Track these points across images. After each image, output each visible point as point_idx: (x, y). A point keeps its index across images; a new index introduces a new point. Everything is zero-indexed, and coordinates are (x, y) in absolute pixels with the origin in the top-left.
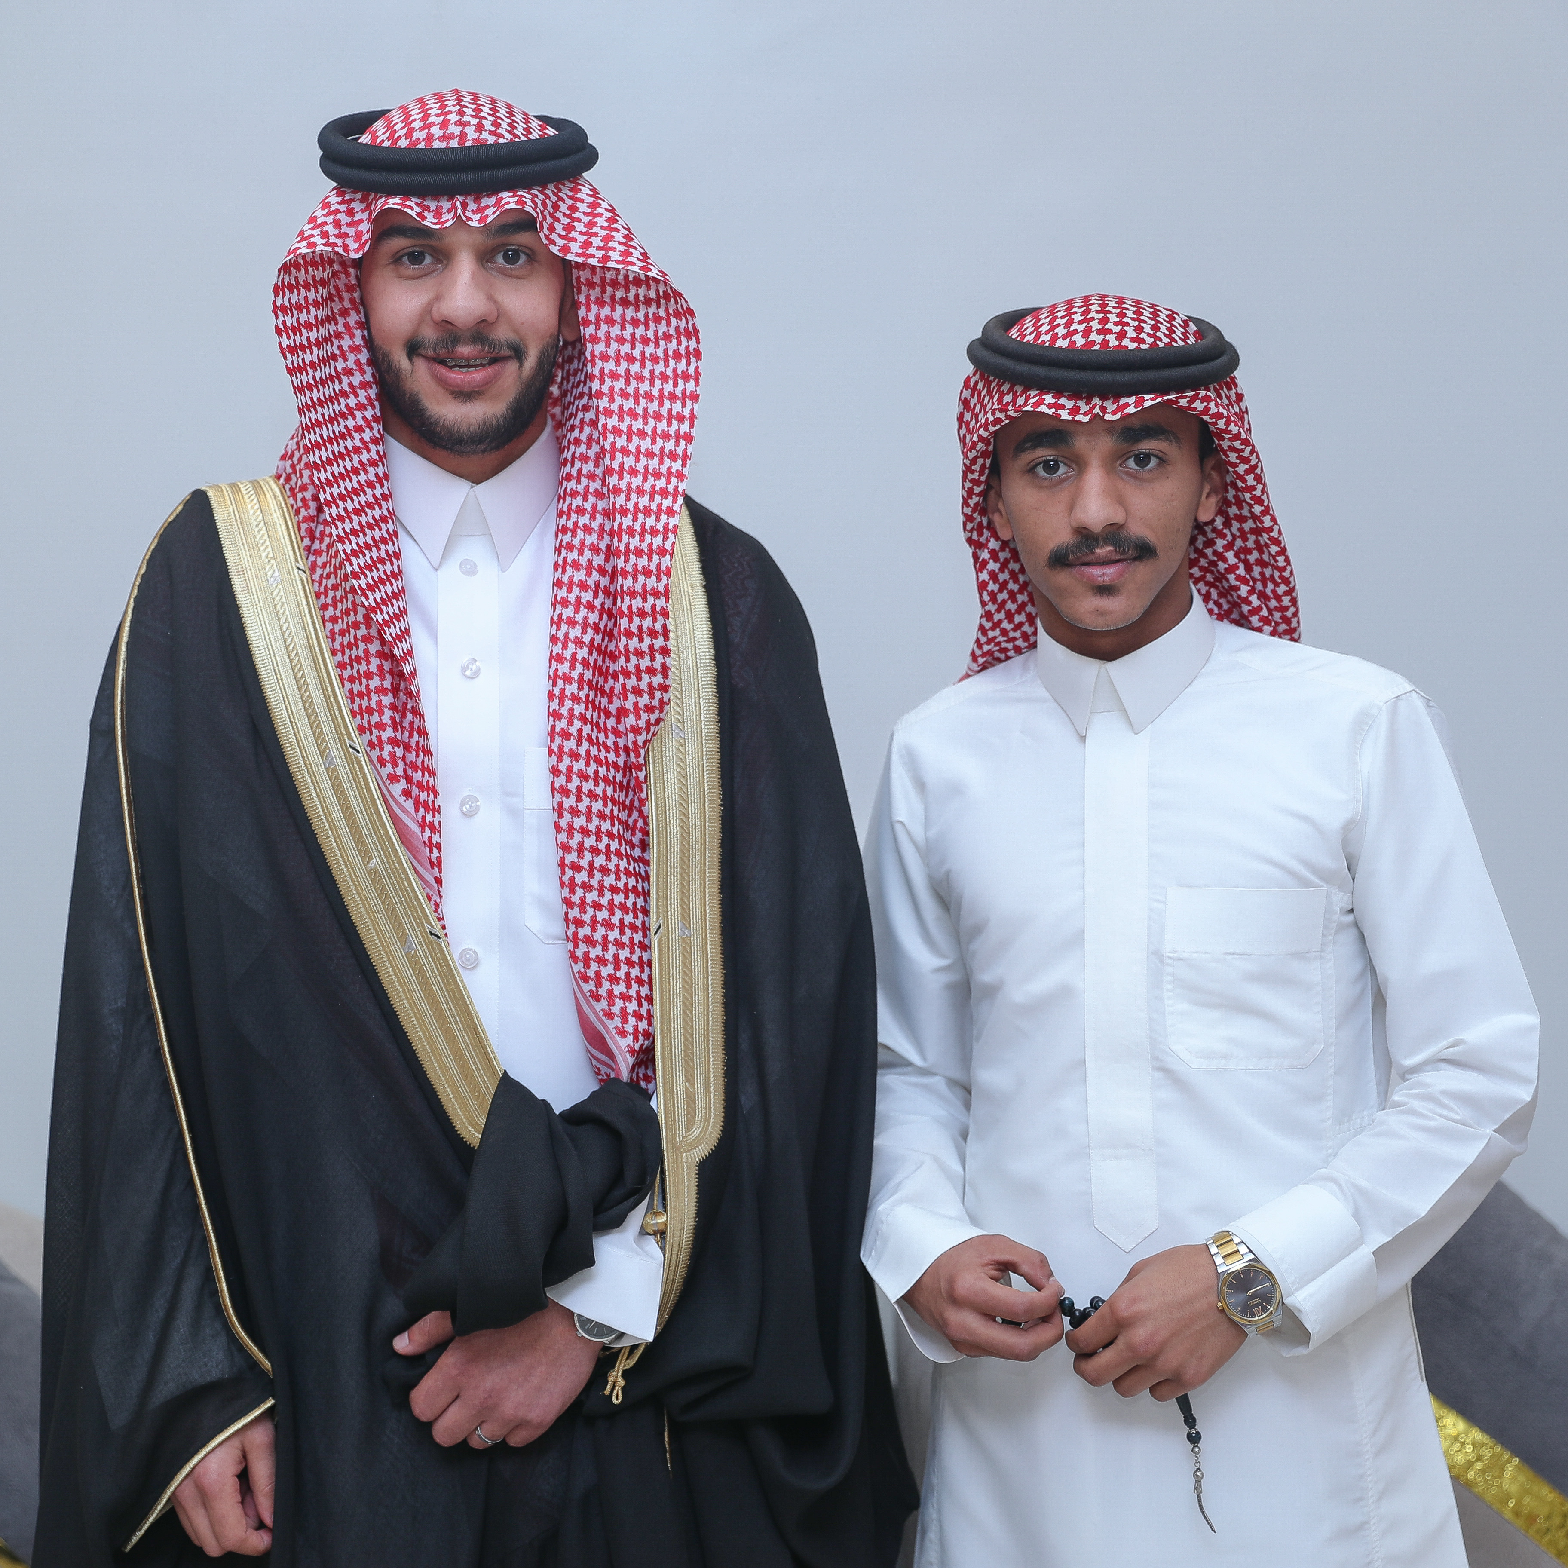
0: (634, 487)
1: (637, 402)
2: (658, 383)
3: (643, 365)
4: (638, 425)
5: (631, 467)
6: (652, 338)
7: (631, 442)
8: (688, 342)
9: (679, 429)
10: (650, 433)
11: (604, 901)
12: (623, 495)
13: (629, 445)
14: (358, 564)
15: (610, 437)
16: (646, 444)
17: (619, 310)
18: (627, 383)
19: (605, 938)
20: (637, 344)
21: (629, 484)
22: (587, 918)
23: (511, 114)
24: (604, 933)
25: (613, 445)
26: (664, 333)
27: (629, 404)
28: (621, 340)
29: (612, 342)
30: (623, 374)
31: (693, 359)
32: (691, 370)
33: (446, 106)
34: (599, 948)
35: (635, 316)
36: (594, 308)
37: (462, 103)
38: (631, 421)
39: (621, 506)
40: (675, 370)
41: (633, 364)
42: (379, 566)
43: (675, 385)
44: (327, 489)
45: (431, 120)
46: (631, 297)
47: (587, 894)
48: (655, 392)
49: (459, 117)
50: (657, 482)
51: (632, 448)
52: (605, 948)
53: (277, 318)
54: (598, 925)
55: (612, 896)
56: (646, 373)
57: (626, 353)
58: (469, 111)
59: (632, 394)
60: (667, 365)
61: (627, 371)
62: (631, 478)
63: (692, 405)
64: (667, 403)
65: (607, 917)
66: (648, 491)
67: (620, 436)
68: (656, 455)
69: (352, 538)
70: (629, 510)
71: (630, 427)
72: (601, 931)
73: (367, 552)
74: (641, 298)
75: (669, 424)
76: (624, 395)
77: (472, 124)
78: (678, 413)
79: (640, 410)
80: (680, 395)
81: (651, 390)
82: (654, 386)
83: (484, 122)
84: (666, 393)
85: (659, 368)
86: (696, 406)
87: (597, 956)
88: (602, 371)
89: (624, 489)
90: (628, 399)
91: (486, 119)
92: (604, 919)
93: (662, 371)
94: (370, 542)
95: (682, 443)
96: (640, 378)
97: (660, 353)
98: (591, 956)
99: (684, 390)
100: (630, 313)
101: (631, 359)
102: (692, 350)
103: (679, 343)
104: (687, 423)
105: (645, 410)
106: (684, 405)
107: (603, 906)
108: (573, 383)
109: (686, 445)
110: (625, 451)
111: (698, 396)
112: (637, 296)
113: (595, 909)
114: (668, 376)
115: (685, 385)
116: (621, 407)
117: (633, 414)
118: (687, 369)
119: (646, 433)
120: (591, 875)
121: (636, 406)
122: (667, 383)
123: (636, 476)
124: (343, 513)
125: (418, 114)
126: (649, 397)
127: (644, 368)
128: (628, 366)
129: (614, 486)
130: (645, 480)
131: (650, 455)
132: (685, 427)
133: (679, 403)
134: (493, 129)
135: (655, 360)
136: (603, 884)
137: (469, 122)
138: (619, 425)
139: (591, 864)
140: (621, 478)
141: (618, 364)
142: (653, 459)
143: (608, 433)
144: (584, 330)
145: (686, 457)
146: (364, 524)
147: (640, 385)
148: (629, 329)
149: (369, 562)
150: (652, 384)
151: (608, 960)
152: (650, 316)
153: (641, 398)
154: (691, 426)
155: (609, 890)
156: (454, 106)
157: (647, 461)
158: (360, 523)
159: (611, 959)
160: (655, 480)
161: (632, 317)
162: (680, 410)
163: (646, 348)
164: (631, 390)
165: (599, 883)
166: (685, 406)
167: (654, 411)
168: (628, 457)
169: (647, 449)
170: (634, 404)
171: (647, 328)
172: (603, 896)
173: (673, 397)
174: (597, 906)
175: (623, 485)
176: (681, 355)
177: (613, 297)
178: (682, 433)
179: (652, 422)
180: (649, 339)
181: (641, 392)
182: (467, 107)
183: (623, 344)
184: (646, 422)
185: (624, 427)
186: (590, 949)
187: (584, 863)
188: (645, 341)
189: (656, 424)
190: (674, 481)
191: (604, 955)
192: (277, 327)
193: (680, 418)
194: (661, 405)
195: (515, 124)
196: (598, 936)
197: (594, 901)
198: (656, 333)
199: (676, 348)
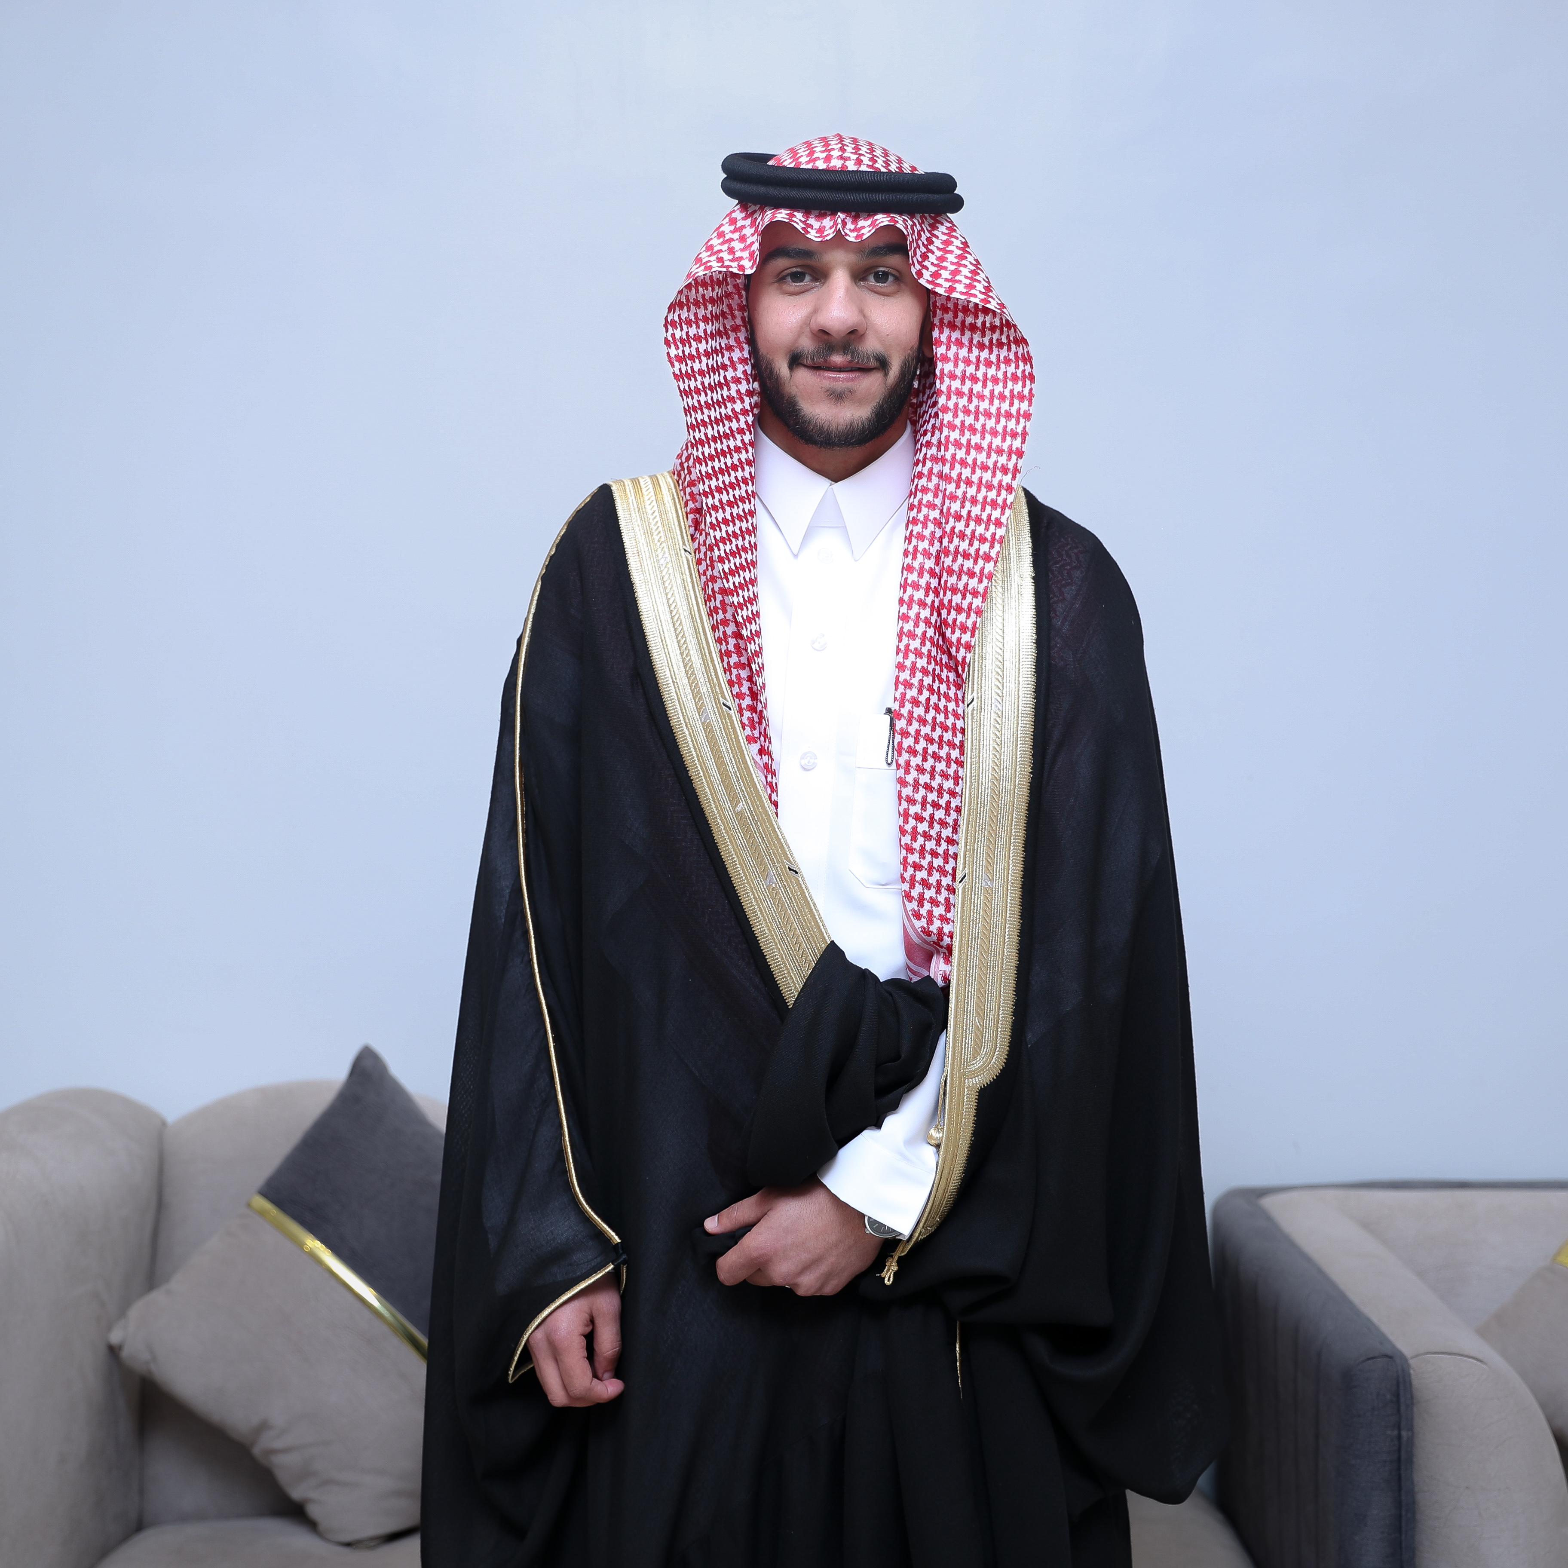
0: (968, 496)
1: (977, 419)
2: (996, 402)
3: (985, 385)
4: (976, 439)
5: (967, 477)
6: (995, 361)
7: (969, 455)
8: (1024, 366)
9: (1012, 445)
10: (986, 448)
11: (940, 851)
12: (958, 502)
13: (968, 457)
14: (725, 550)
15: (952, 449)
16: (982, 458)
17: (968, 334)
18: (970, 401)
19: (939, 883)
20: (981, 366)
21: (965, 493)
22: (925, 863)
23: (886, 154)
24: (939, 878)
25: (954, 456)
26: (1005, 357)
27: (969, 420)
28: (967, 362)
29: (960, 362)
30: (967, 392)
31: (1028, 382)
32: (1026, 392)
33: (830, 144)
34: (933, 890)
35: (981, 341)
36: (947, 331)
37: (844, 143)
38: (970, 436)
39: (956, 512)
40: (1012, 391)
41: (976, 383)
42: (742, 554)
43: (1011, 404)
44: (706, 481)
45: (815, 155)
46: (979, 323)
47: (926, 842)
48: (993, 410)
49: (840, 153)
50: (989, 493)
51: (970, 461)
52: (938, 892)
53: (667, 331)
54: (934, 870)
55: (948, 846)
56: (987, 393)
57: (971, 373)
58: (849, 149)
59: (973, 411)
60: (1005, 387)
61: (971, 390)
62: (966, 488)
63: (1025, 422)
64: (1003, 420)
65: (942, 865)
66: (981, 501)
67: (960, 449)
68: (989, 468)
69: (723, 526)
70: (962, 516)
71: (969, 441)
72: (936, 876)
73: (733, 540)
74: (988, 325)
75: (1004, 440)
76: (967, 412)
77: (851, 159)
78: (1012, 430)
79: (978, 426)
80: (1015, 414)
81: (990, 408)
82: (992, 405)
83: (862, 158)
84: (1003, 411)
85: (998, 389)
86: (1028, 424)
87: (931, 898)
88: (949, 388)
89: (960, 497)
90: (969, 416)
91: (864, 155)
92: (939, 866)
93: (1000, 392)
94: (738, 532)
95: (1014, 457)
96: (981, 397)
97: (1000, 375)
98: (925, 897)
99: (1019, 409)
100: (977, 338)
101: (974, 379)
102: (1027, 374)
103: (1017, 367)
104: (1019, 439)
105: (984, 426)
106: (1018, 422)
107: (939, 854)
108: (929, 395)
109: (1017, 460)
110: (963, 463)
111: (1030, 415)
112: (984, 323)
113: (932, 856)
114: (1005, 397)
115: (1020, 405)
116: (963, 423)
117: (973, 430)
118: (1023, 391)
119: (983, 448)
120: (931, 826)
121: (976, 422)
122: (1004, 402)
123: (971, 486)
124: (717, 504)
125: (804, 151)
126: (988, 414)
127: (985, 388)
128: (972, 385)
129: (951, 493)
130: (979, 491)
131: (985, 468)
132: (1017, 443)
133: (1013, 421)
134: (871, 163)
135: (995, 381)
136: (940, 835)
137: (849, 158)
138: (960, 439)
139: (932, 816)
140: (958, 487)
141: (963, 382)
142: (987, 472)
143: (950, 445)
144: (936, 349)
145: (1016, 470)
146: (735, 515)
147: (981, 403)
148: (975, 351)
149: (735, 549)
150: (991, 402)
151: (940, 902)
152: (994, 342)
153: (980, 415)
154: (1023, 442)
155: (945, 841)
156: (836, 144)
157: (982, 473)
158: (732, 514)
159: (943, 902)
160: (987, 492)
161: (979, 341)
162: (1014, 427)
163: (989, 370)
164: (972, 407)
165: (937, 833)
166: (1019, 424)
167: (991, 428)
168: (966, 468)
169: (982, 463)
170: (974, 420)
171: (991, 352)
172: (940, 846)
173: (1008, 415)
174: (934, 854)
175: (959, 493)
176: (1019, 378)
177: (963, 322)
178: (1014, 448)
179: (988, 437)
180: (992, 362)
181: (981, 409)
182: (847, 146)
183: (969, 365)
184: (983, 438)
185: (964, 441)
186: (925, 891)
187: (926, 815)
188: (989, 364)
189: (992, 439)
190: (1004, 492)
191: (937, 897)
192: (666, 339)
193: (1014, 435)
194: (998, 422)
195: (889, 162)
196: (933, 880)
197: (932, 850)
198: (998, 356)
199: (1014, 371)
